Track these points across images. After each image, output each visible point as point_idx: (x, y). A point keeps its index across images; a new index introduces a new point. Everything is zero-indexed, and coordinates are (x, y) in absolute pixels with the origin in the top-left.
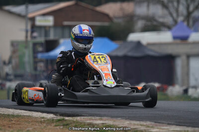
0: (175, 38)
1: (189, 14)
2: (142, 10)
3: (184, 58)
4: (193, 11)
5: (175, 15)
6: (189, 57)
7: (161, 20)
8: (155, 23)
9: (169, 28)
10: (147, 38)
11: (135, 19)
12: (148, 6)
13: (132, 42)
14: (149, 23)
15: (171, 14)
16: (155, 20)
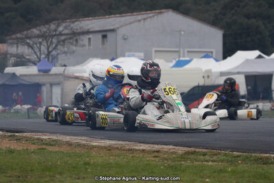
0: (39, 71)
1: (49, 52)
2: (13, 50)
3: (48, 85)
4: (52, 51)
5: (38, 54)
6: (51, 85)
7: (27, 57)
8: (24, 60)
9: (35, 64)
10: (19, 71)
11: (8, 56)
12: (17, 47)
13: (8, 74)
14: (19, 60)
15: (35, 53)
16: (24, 58)
